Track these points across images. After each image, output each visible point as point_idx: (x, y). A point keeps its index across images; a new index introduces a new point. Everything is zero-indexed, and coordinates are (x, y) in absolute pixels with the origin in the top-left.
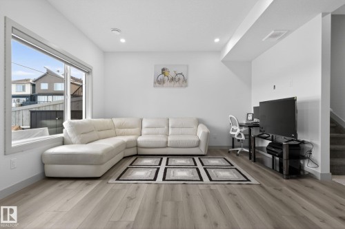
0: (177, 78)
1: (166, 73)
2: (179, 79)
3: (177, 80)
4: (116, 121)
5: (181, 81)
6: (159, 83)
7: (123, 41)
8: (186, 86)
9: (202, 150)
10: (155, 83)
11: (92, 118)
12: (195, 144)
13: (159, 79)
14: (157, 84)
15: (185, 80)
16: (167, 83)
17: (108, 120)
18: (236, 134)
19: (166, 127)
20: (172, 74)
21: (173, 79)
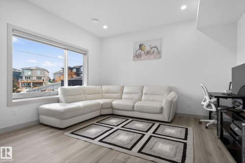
0: (152, 51)
1: (143, 47)
2: (154, 52)
3: (151, 53)
4: (104, 88)
5: (155, 53)
6: (137, 56)
7: (105, 27)
8: (160, 58)
9: (165, 117)
10: (134, 57)
11: (88, 85)
12: (158, 111)
13: (137, 54)
14: (136, 58)
15: (159, 53)
16: (144, 56)
17: (98, 87)
18: (205, 104)
19: (140, 94)
20: (147, 48)
21: (148, 53)
